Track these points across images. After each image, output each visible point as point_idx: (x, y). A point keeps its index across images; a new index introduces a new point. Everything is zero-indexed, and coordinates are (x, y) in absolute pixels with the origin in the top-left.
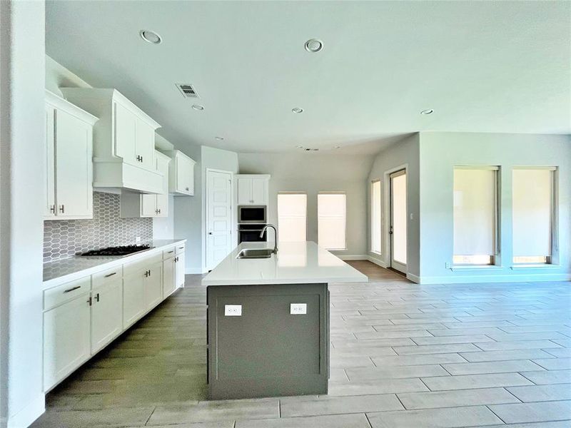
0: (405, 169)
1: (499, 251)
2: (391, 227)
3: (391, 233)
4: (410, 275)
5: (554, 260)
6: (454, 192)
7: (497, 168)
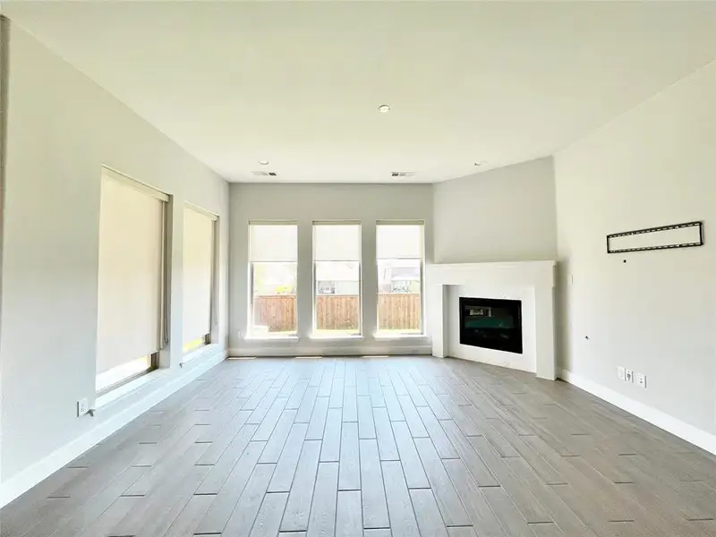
1: (167, 341)
5: (212, 338)
7: (165, 198)
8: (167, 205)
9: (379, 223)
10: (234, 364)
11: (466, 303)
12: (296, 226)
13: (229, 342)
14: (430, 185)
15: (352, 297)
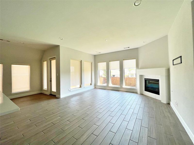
0: (55, 58)
1: (82, 83)
2: (51, 79)
3: (51, 81)
4: (57, 96)
5: (92, 84)
6: (71, 67)
7: (81, 61)
8: (81, 62)
9: (124, 60)
10: (96, 89)
11: (146, 80)
12: (106, 62)
13: (95, 85)
14: (137, 48)
15: (118, 78)
